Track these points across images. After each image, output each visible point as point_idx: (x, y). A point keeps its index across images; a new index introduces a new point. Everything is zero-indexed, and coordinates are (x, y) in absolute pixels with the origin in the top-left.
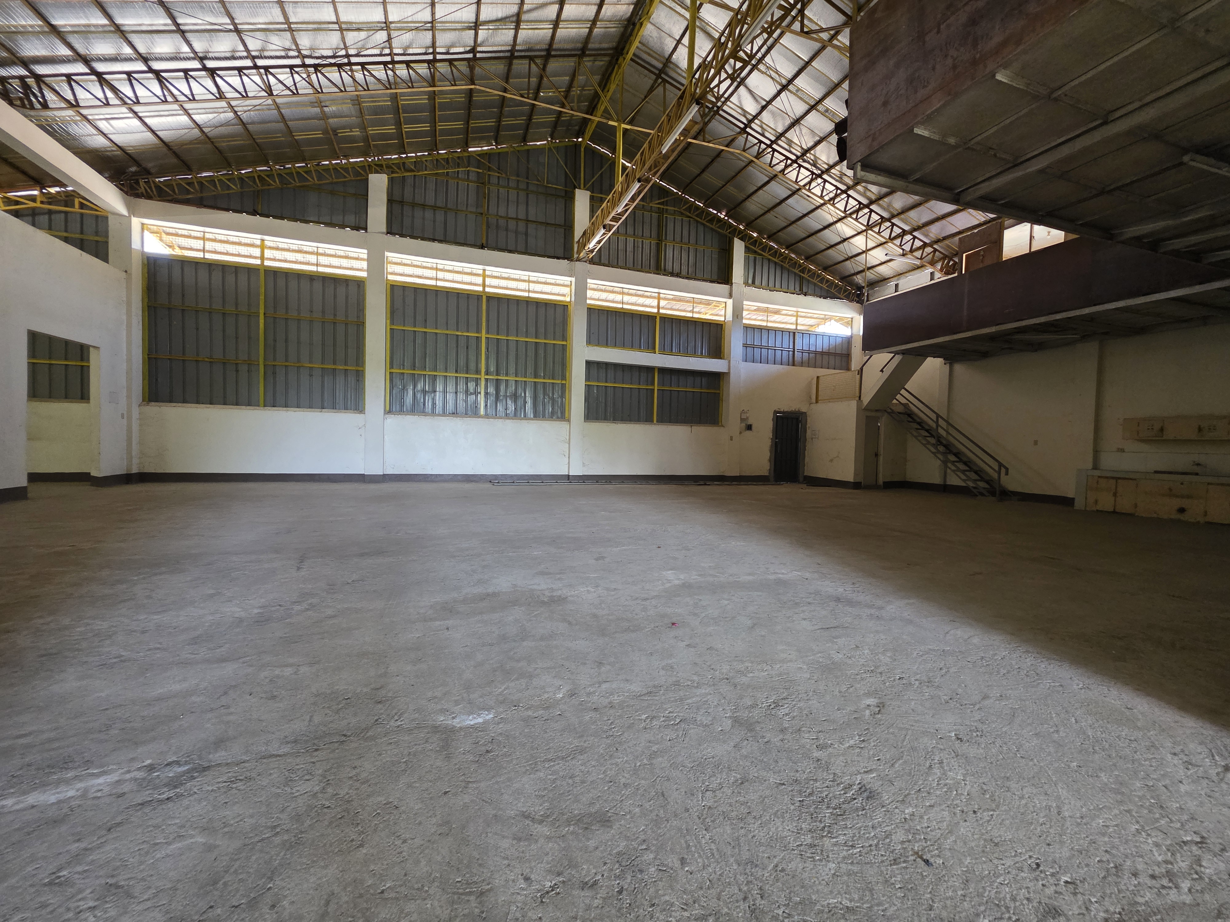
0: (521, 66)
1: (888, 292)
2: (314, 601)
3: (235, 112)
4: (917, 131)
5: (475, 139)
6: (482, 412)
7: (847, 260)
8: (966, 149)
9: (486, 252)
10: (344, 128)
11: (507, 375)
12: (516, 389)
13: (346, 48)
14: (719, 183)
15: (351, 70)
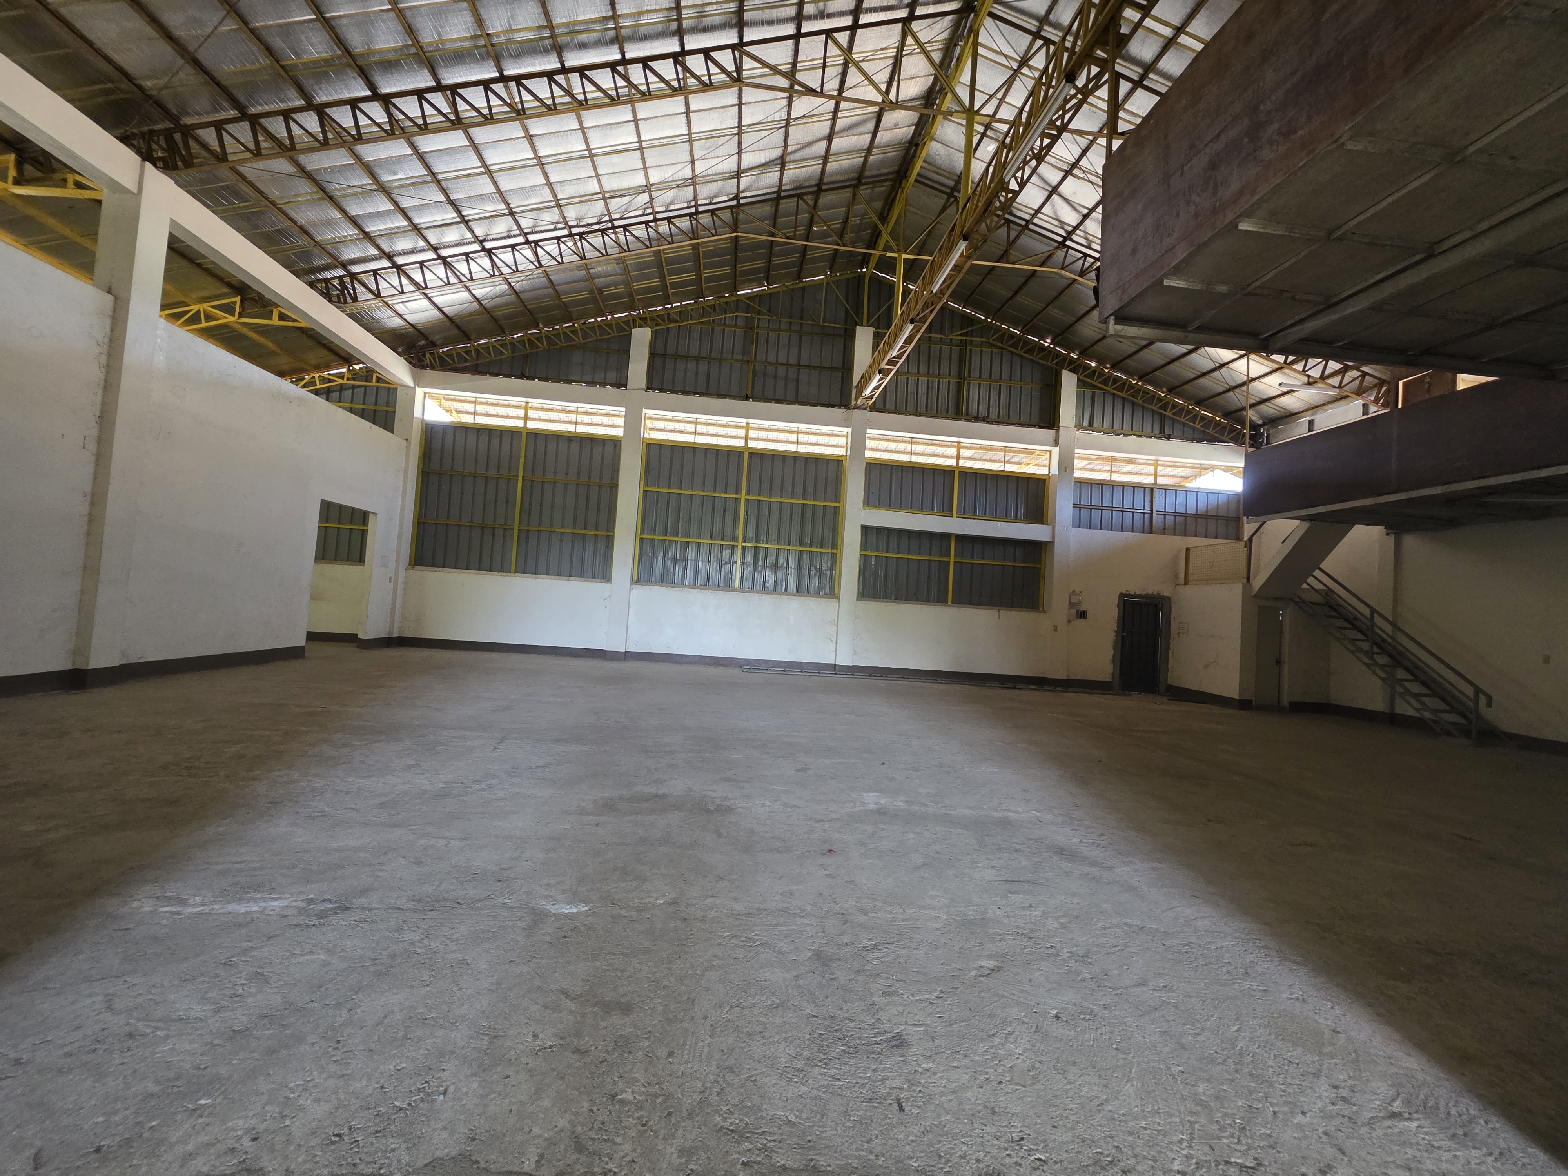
0: (787, 205)
1: (1299, 430)
2: (493, 782)
3: (510, 284)
4: (1166, 282)
5: (744, 282)
6: (737, 584)
7: (1229, 390)
8: (1246, 295)
9: (750, 404)
10: (609, 286)
11: (767, 542)
12: (777, 559)
13: (609, 214)
14: (1038, 306)
15: (615, 233)
